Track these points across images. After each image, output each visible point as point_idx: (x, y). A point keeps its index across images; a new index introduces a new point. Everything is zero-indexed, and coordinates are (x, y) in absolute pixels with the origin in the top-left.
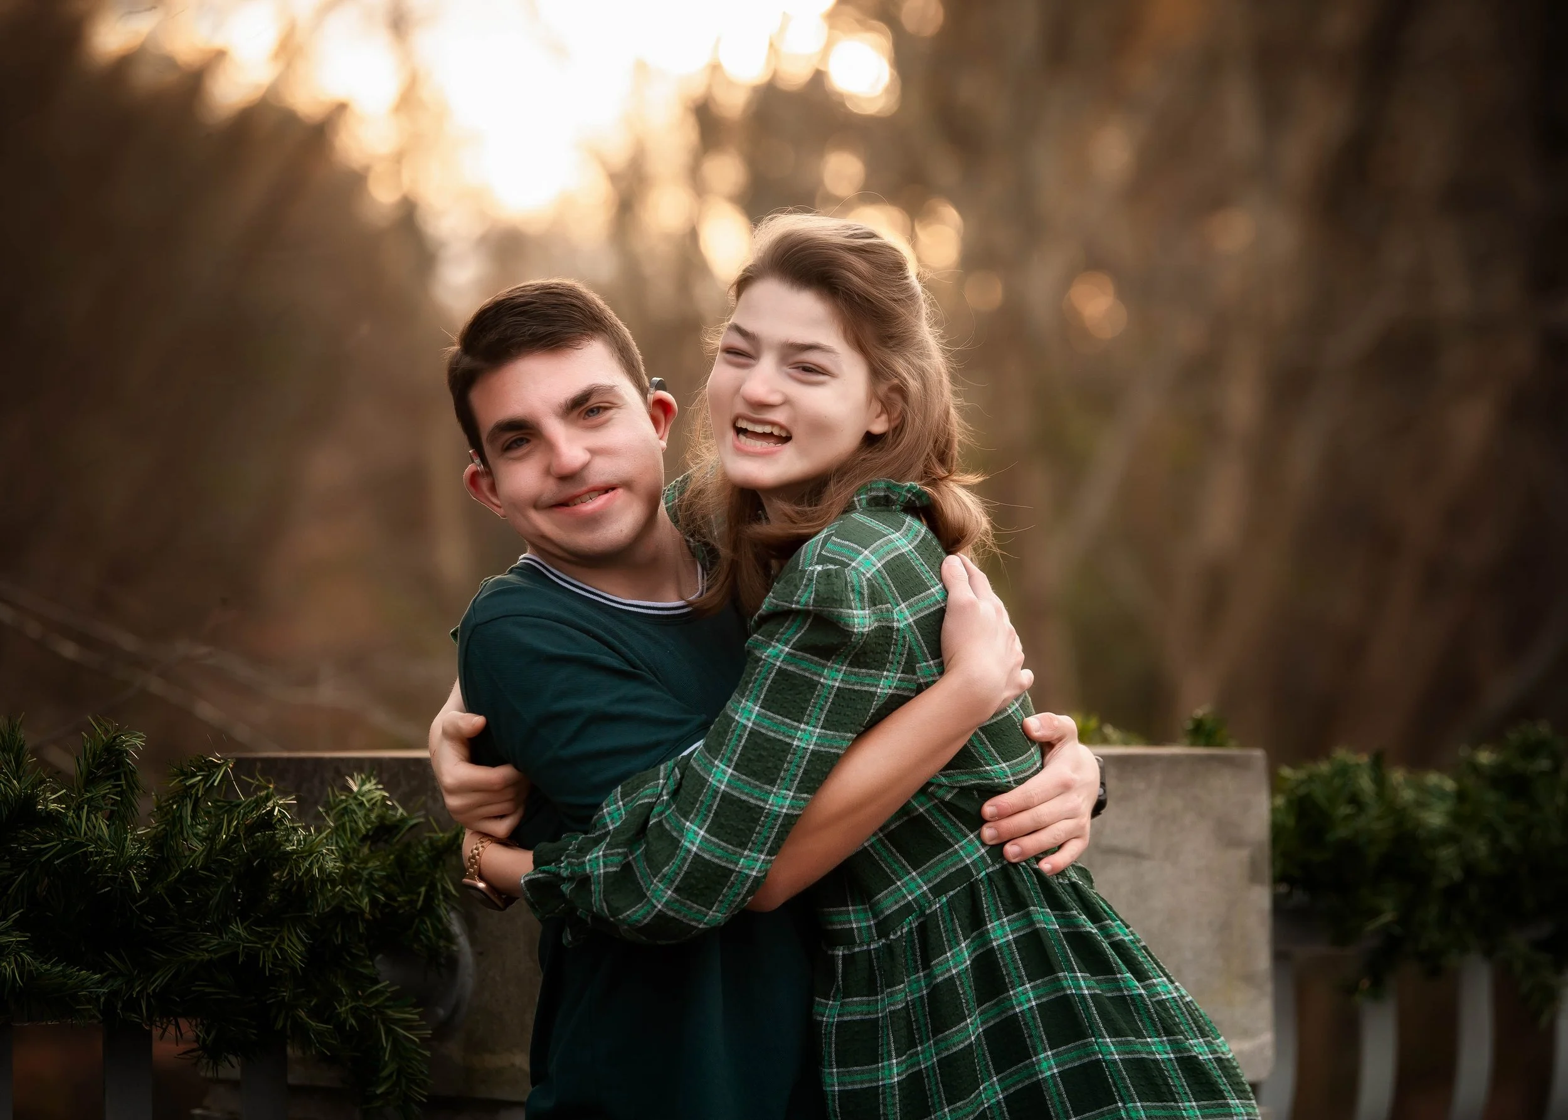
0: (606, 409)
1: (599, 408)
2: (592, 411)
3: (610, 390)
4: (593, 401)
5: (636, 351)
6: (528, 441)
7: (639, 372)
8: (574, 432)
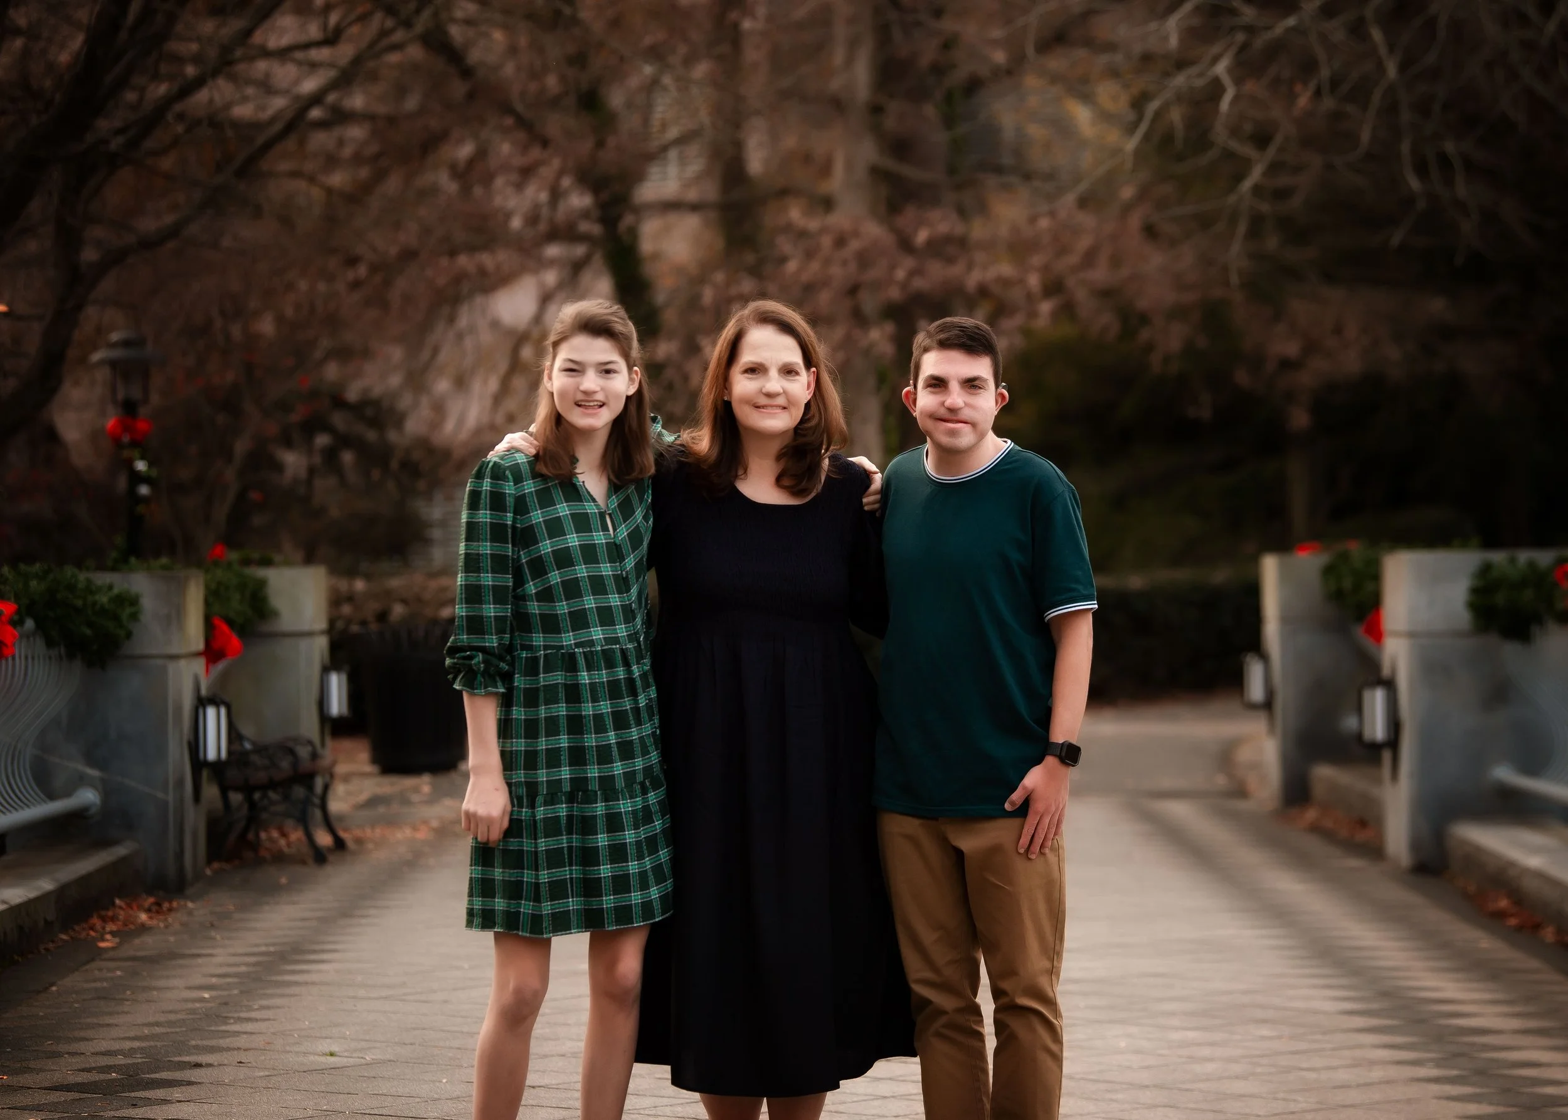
0: (980, 388)
1: (977, 386)
2: (973, 386)
3: (985, 380)
4: (976, 383)
5: (1001, 365)
6: (940, 387)
7: (999, 377)
8: (962, 392)
